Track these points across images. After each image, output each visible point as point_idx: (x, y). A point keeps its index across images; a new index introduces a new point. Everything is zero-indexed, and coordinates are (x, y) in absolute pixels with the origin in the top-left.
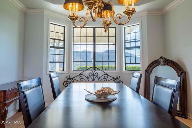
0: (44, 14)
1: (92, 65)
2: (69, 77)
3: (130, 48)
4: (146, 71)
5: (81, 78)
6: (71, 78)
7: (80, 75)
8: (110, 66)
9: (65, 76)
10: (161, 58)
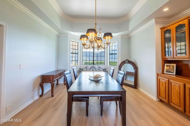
2: (81, 69)
3: (112, 54)
4: (119, 66)
5: (87, 69)
9: (78, 68)
10: (127, 60)
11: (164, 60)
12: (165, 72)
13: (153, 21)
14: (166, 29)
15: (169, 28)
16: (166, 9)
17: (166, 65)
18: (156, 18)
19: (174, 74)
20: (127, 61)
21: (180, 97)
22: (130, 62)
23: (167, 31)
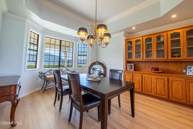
0: (25, 22)
1: (58, 65)
2: (42, 73)
3: (81, 55)
4: (89, 67)
5: (51, 73)
6: (43, 73)
7: (50, 70)
8: (69, 65)
9: (38, 72)
10: (97, 61)
11: (127, 62)
12: (128, 70)
13: (123, 33)
14: (129, 41)
15: (131, 40)
16: (134, 28)
17: (128, 64)
18: (125, 32)
19: (133, 70)
20: (97, 63)
21: (139, 83)
22: (100, 64)
23: (129, 42)
